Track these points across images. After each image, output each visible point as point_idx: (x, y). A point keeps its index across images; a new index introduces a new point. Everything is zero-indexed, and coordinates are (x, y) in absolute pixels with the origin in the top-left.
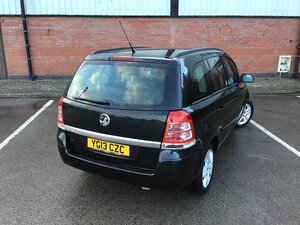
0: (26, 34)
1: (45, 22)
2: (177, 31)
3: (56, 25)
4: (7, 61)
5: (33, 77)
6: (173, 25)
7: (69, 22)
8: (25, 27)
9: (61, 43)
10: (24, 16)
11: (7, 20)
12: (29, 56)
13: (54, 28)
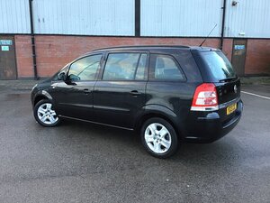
0: (34, 48)
1: (47, 39)
3: (56, 41)
4: (18, 66)
5: (37, 78)
6: (137, 42)
7: (65, 39)
8: (33, 43)
9: (58, 54)
10: (33, 34)
11: (20, 37)
12: (35, 62)
13: (54, 43)
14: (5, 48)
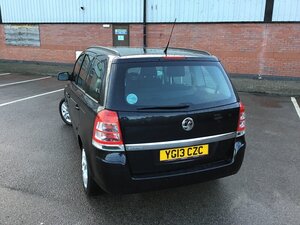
0: (145, 37)
2: (270, 35)
8: (145, 32)
10: (145, 23)
13: (165, 33)
14: (121, 38)
